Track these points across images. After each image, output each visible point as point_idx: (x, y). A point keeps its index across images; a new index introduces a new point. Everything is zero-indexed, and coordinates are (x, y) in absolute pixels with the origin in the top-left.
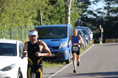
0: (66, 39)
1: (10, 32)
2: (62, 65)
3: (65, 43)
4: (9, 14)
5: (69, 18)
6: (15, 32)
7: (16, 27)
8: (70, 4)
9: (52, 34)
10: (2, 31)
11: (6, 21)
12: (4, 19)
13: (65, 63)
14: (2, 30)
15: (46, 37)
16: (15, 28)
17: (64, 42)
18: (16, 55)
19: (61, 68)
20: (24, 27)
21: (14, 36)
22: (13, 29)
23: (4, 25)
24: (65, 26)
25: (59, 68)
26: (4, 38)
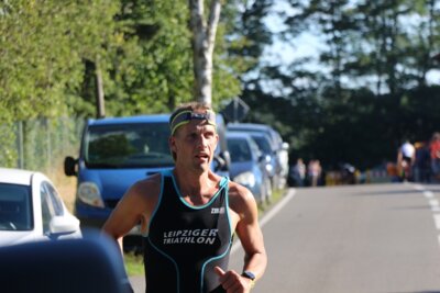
5: (207, 91)
6: (3, 144)
7: (8, 125)
8: (213, 38)
9: (151, 150)
15: (126, 160)
16: (3, 128)
18: (32, 227)
20: (38, 123)
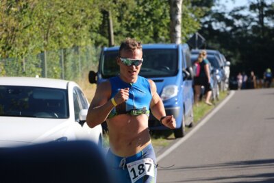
0: (175, 78)
1: (41, 61)
2: (165, 141)
3: (173, 89)
4: (39, 18)
5: (179, 28)
6: (52, 63)
7: (55, 51)
10: (23, 60)
11: (32, 36)
12: (27, 30)
13: (173, 136)
14: (22, 58)
16: (52, 53)
17: (170, 86)
18: (68, 116)
19: (165, 148)
20: (73, 50)
21: (51, 71)
22: (48, 55)
23: (29, 44)
24: (173, 46)
25: (161, 147)
26: (37, 76)
